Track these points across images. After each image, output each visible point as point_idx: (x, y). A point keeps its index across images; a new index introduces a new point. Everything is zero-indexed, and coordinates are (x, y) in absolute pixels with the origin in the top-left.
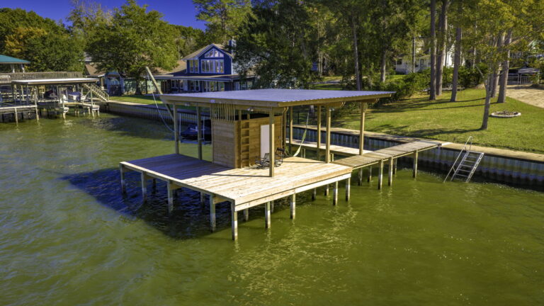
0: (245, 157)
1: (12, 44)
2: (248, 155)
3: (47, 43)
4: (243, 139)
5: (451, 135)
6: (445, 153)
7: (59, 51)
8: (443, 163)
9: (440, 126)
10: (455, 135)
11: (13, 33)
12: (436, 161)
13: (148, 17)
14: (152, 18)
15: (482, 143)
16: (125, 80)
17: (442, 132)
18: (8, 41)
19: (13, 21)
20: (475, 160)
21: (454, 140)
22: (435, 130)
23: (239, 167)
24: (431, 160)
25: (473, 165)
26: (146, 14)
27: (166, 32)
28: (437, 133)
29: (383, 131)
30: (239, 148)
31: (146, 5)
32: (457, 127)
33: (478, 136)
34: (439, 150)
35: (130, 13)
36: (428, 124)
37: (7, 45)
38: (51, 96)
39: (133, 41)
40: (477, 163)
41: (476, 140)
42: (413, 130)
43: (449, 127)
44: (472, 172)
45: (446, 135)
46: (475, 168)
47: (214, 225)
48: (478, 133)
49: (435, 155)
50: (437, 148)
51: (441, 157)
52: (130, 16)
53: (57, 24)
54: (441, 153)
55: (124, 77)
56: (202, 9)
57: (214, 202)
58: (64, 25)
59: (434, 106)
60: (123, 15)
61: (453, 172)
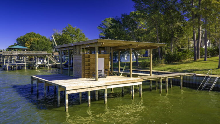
0: (88, 72)
1: (28, 44)
2: (89, 71)
3: (39, 43)
4: (86, 63)
5: (202, 71)
6: (198, 78)
7: (43, 46)
8: (197, 84)
9: (197, 68)
10: (204, 71)
11: (29, 40)
12: (194, 83)
13: (75, 31)
14: (77, 31)
15: (218, 74)
16: (66, 56)
17: (197, 70)
18: (26, 43)
19: (30, 37)
20: (214, 81)
21: (203, 73)
22: (194, 69)
23: (84, 78)
24: (191, 82)
25: (213, 83)
26: (75, 30)
27: (83, 37)
28: (195, 71)
29: (168, 70)
30: (84, 67)
31: (76, 27)
32: (205, 68)
33: (216, 71)
34: (195, 77)
35: (68, 29)
36: (191, 68)
37: (26, 45)
38: (32, 60)
39: (68, 40)
40: (215, 82)
41: (215, 73)
42: (182, 70)
43: (201, 68)
44: (212, 87)
45: (199, 71)
46: (214, 85)
47: (59, 103)
48: (216, 70)
49: (193, 80)
50: (194, 76)
51: (196, 80)
52: (68, 30)
53: (47, 38)
54: (196, 78)
55: (66, 55)
56: (102, 32)
57: (59, 90)
58: (50, 39)
59: (196, 62)
60: (66, 30)
61: (201, 87)
